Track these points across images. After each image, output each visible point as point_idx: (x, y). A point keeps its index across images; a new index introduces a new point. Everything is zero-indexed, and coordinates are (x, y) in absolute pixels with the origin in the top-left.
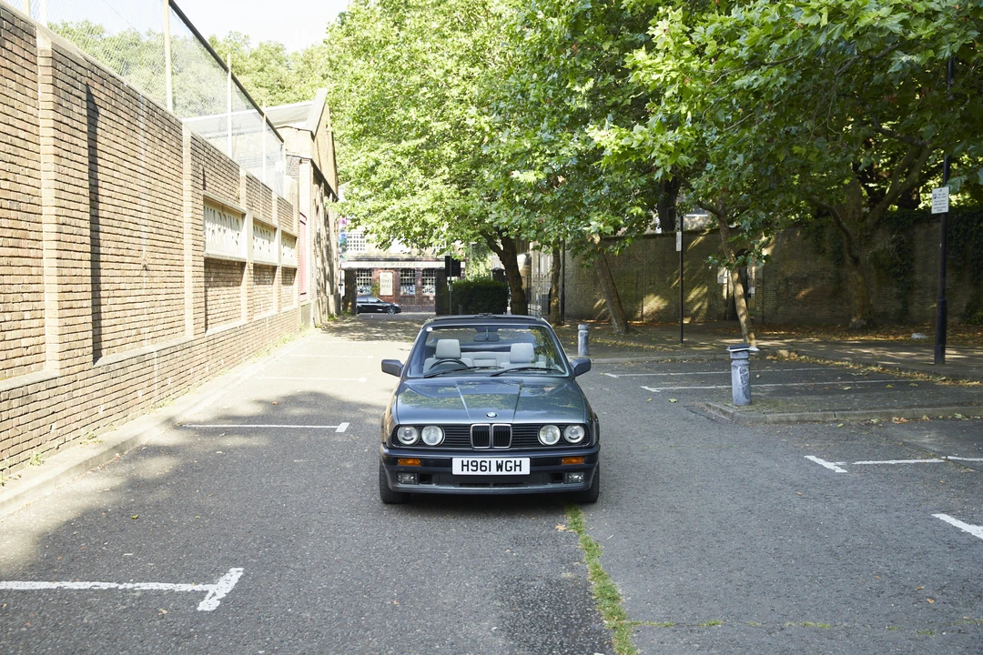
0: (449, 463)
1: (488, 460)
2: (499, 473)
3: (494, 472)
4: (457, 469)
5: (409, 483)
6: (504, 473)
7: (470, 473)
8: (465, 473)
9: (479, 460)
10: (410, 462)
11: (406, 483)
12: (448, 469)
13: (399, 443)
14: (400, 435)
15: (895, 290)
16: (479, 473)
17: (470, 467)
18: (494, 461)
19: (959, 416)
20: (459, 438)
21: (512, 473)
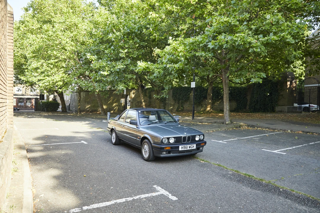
0: (178, 147)
1: (187, 146)
2: (190, 149)
3: (189, 149)
4: (180, 149)
5: (165, 154)
6: (191, 149)
7: (183, 150)
8: (182, 150)
9: (185, 146)
10: (167, 148)
11: (164, 154)
12: (178, 149)
13: (163, 143)
14: (163, 141)
15: (162, 104)
16: (185, 149)
17: (183, 148)
18: (189, 146)
19: (220, 130)
20: (178, 140)
21: (192, 149)
